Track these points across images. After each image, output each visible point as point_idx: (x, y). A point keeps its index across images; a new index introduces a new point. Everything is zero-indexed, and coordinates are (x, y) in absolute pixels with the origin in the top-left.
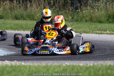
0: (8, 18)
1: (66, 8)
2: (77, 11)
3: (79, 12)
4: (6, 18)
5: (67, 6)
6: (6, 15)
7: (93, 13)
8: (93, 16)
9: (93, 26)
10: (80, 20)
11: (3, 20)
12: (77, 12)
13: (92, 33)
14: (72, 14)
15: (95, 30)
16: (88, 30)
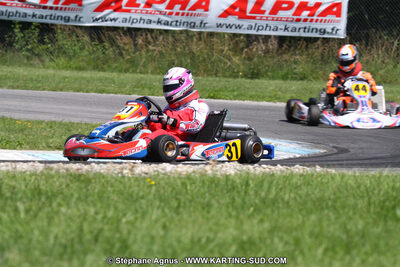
0: (316, 79)
4: (312, 78)
11: (305, 82)
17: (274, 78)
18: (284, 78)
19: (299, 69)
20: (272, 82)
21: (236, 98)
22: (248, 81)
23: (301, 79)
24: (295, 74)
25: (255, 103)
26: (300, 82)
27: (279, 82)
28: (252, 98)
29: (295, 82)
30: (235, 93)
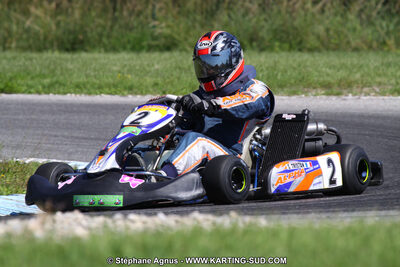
17: (114, 49)
18: (137, 47)
19: (162, 28)
20: (112, 56)
21: (48, 89)
22: (68, 56)
24: (155, 38)
25: (83, 98)
26: (167, 55)
27: (125, 57)
28: (79, 88)
29: (156, 55)
30: (47, 81)
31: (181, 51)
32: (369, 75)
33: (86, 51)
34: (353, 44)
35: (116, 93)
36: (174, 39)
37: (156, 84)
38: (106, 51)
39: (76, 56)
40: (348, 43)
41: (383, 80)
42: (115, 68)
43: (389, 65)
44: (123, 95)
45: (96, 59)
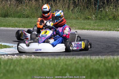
0: (34, 17)
1: (90, 7)
2: (101, 9)
3: (102, 10)
4: (31, 17)
5: (90, 5)
6: (31, 14)
7: (115, 12)
8: (116, 14)
9: (115, 24)
10: (103, 18)
11: (28, 19)
12: (100, 11)
13: (114, 31)
14: (96, 12)
15: (116, 27)
16: (109, 28)
18: (19, 17)
19: (26, 13)
20: (13, 19)
22: (3, 18)
23: (27, 17)
24: (24, 15)
25: (6, 28)
26: (26, 19)
27: (16, 19)
28: (4, 26)
29: (24, 19)
31: (30, 18)
32: (73, 25)
33: (8, 17)
34: (70, 18)
35: (13, 27)
36: (28, 15)
37: (23, 25)
38: (13, 17)
39: (5, 18)
40: (69, 17)
41: (76, 26)
42: (13, 21)
43: (78, 22)
44: (15, 28)
45: (9, 19)
